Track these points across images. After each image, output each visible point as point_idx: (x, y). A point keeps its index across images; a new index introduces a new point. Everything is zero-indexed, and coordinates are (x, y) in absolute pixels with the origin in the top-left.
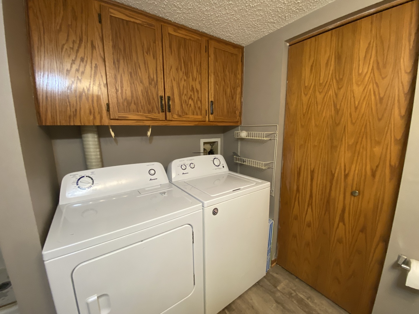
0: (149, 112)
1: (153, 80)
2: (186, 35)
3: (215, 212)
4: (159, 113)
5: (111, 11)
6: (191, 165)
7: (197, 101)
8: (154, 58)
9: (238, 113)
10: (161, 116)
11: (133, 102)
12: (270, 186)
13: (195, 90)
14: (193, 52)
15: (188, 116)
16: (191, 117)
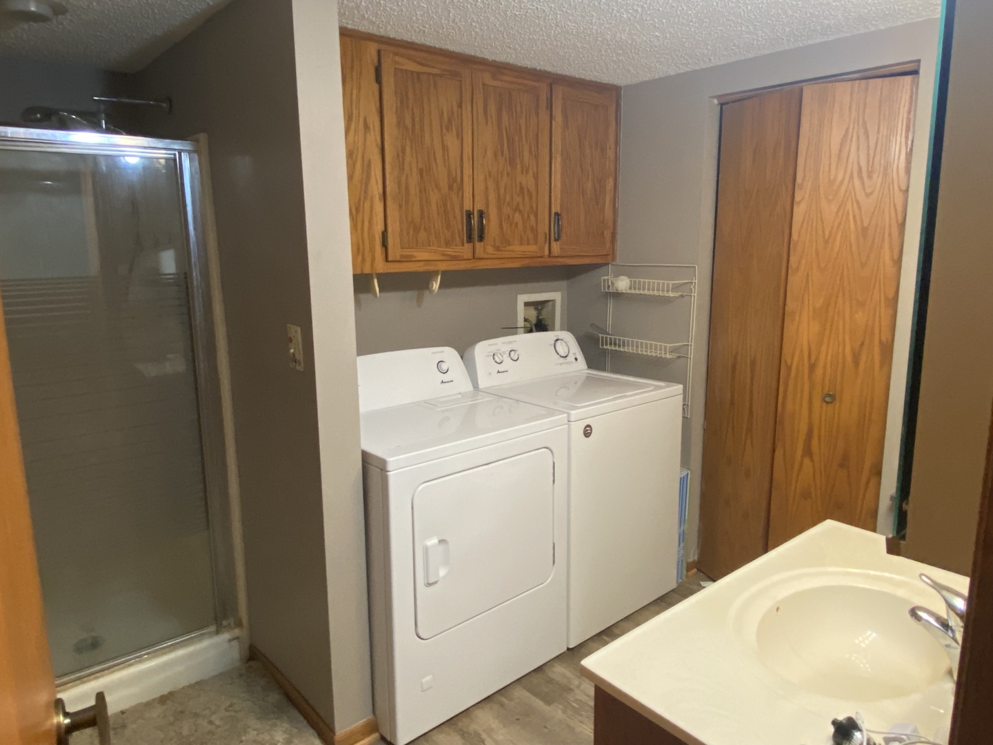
0: (447, 244)
1: (455, 180)
2: (511, 83)
3: (588, 432)
4: (463, 245)
5: (398, 59)
6: (512, 353)
7: (528, 214)
8: (458, 137)
9: (608, 234)
10: (466, 250)
11: (422, 227)
12: (681, 391)
13: (526, 190)
14: (524, 115)
15: (511, 248)
16: (517, 249)
